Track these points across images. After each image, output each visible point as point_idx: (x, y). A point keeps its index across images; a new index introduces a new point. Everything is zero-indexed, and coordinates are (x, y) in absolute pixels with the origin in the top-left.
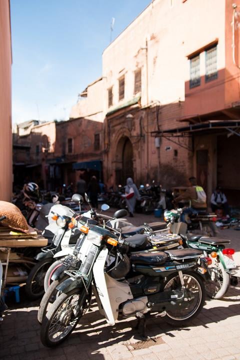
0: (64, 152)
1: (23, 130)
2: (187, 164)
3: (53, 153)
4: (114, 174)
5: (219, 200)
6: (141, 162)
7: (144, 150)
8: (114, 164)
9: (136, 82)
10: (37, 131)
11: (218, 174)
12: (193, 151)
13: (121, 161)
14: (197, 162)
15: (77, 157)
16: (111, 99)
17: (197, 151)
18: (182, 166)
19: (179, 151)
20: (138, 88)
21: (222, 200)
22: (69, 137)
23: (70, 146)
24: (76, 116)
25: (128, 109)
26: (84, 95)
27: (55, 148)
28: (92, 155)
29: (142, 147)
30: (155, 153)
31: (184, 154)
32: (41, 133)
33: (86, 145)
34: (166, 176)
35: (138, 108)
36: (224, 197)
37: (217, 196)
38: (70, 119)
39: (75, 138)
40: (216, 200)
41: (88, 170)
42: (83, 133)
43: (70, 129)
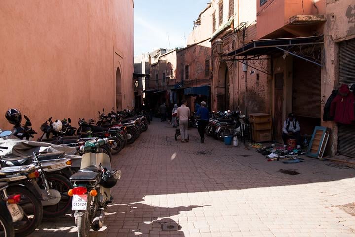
0: (182, 78)
1: (154, 59)
2: (266, 88)
3: (175, 79)
4: (216, 98)
5: (291, 128)
6: (234, 86)
7: (236, 75)
8: (216, 89)
9: (230, 6)
10: (163, 59)
11: (294, 98)
12: (272, 75)
13: (224, 86)
14: (275, 87)
15: (192, 83)
16: (214, 24)
17: (275, 74)
18: (262, 91)
19: (260, 75)
20: (231, 12)
21: (295, 128)
22: (186, 64)
23: (187, 72)
24: (192, 43)
25: (224, 33)
26: (198, 23)
27: (176, 75)
28: (203, 81)
29: (234, 71)
30: (243, 77)
31: (264, 77)
32: (166, 61)
33: (199, 71)
34: (251, 102)
35: (230, 31)
36: (298, 125)
37: (289, 123)
38: (188, 46)
39: (191, 65)
40: (287, 128)
41: (200, 96)
42: (196, 60)
43: (187, 56)
